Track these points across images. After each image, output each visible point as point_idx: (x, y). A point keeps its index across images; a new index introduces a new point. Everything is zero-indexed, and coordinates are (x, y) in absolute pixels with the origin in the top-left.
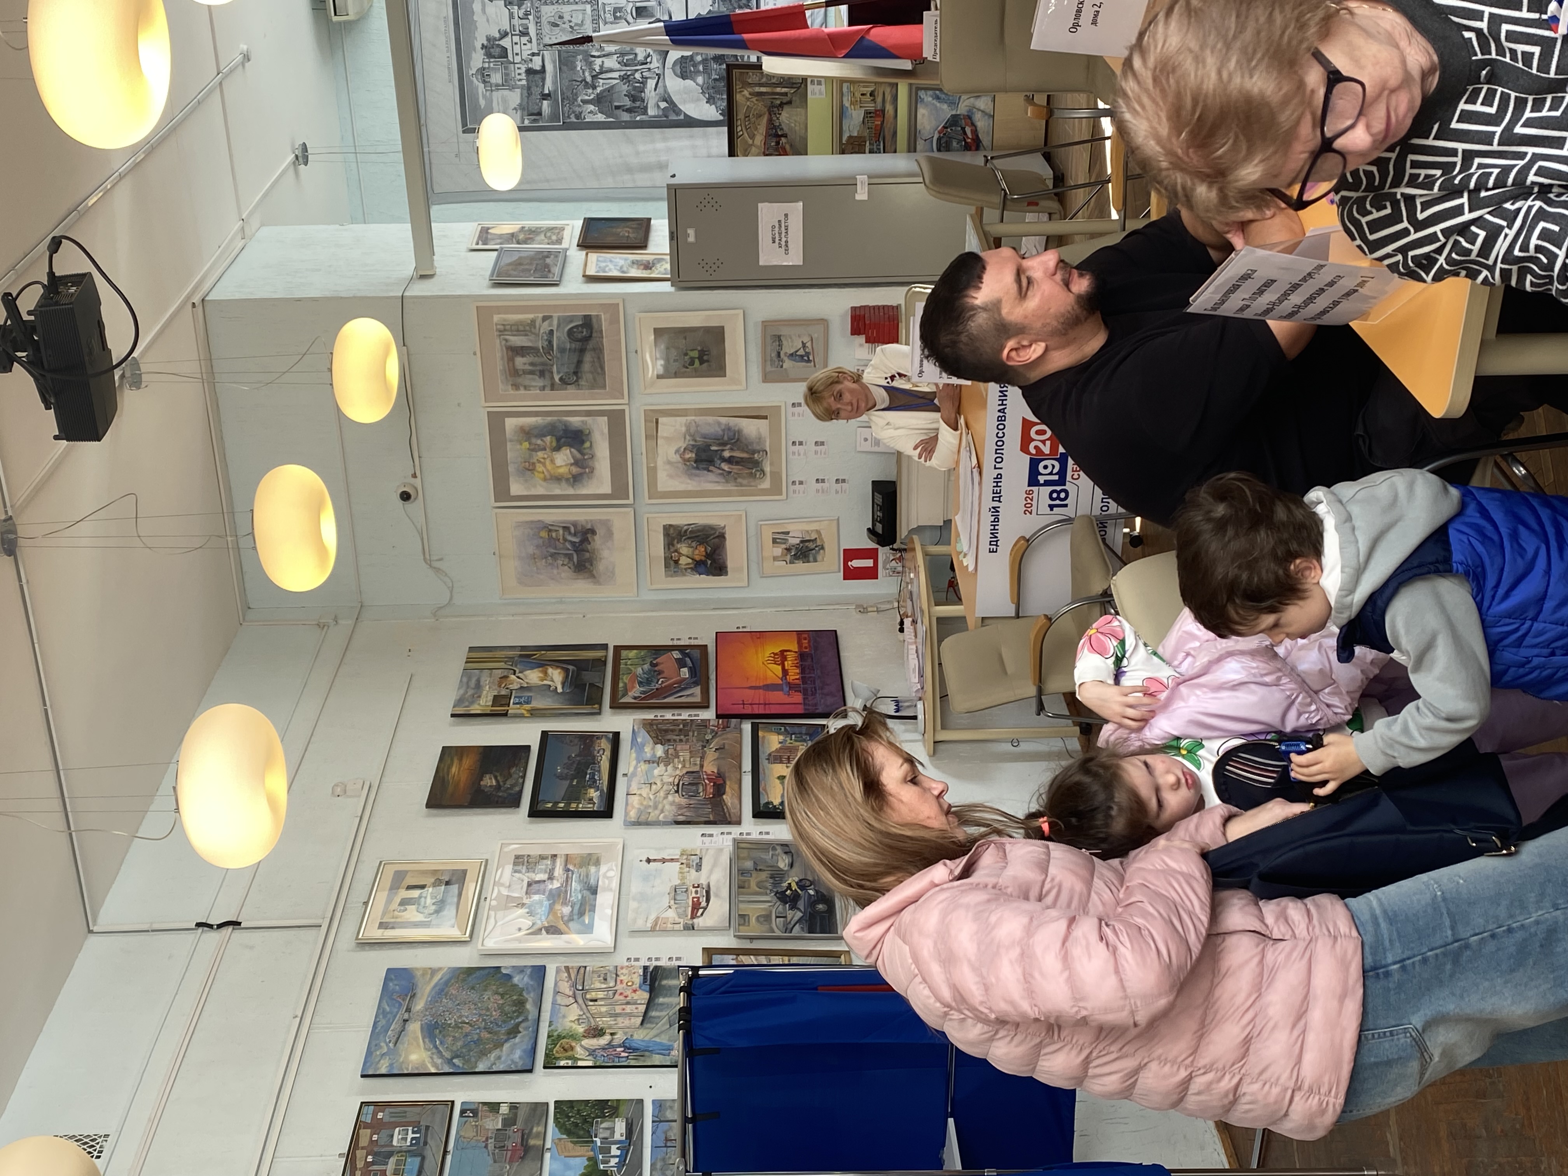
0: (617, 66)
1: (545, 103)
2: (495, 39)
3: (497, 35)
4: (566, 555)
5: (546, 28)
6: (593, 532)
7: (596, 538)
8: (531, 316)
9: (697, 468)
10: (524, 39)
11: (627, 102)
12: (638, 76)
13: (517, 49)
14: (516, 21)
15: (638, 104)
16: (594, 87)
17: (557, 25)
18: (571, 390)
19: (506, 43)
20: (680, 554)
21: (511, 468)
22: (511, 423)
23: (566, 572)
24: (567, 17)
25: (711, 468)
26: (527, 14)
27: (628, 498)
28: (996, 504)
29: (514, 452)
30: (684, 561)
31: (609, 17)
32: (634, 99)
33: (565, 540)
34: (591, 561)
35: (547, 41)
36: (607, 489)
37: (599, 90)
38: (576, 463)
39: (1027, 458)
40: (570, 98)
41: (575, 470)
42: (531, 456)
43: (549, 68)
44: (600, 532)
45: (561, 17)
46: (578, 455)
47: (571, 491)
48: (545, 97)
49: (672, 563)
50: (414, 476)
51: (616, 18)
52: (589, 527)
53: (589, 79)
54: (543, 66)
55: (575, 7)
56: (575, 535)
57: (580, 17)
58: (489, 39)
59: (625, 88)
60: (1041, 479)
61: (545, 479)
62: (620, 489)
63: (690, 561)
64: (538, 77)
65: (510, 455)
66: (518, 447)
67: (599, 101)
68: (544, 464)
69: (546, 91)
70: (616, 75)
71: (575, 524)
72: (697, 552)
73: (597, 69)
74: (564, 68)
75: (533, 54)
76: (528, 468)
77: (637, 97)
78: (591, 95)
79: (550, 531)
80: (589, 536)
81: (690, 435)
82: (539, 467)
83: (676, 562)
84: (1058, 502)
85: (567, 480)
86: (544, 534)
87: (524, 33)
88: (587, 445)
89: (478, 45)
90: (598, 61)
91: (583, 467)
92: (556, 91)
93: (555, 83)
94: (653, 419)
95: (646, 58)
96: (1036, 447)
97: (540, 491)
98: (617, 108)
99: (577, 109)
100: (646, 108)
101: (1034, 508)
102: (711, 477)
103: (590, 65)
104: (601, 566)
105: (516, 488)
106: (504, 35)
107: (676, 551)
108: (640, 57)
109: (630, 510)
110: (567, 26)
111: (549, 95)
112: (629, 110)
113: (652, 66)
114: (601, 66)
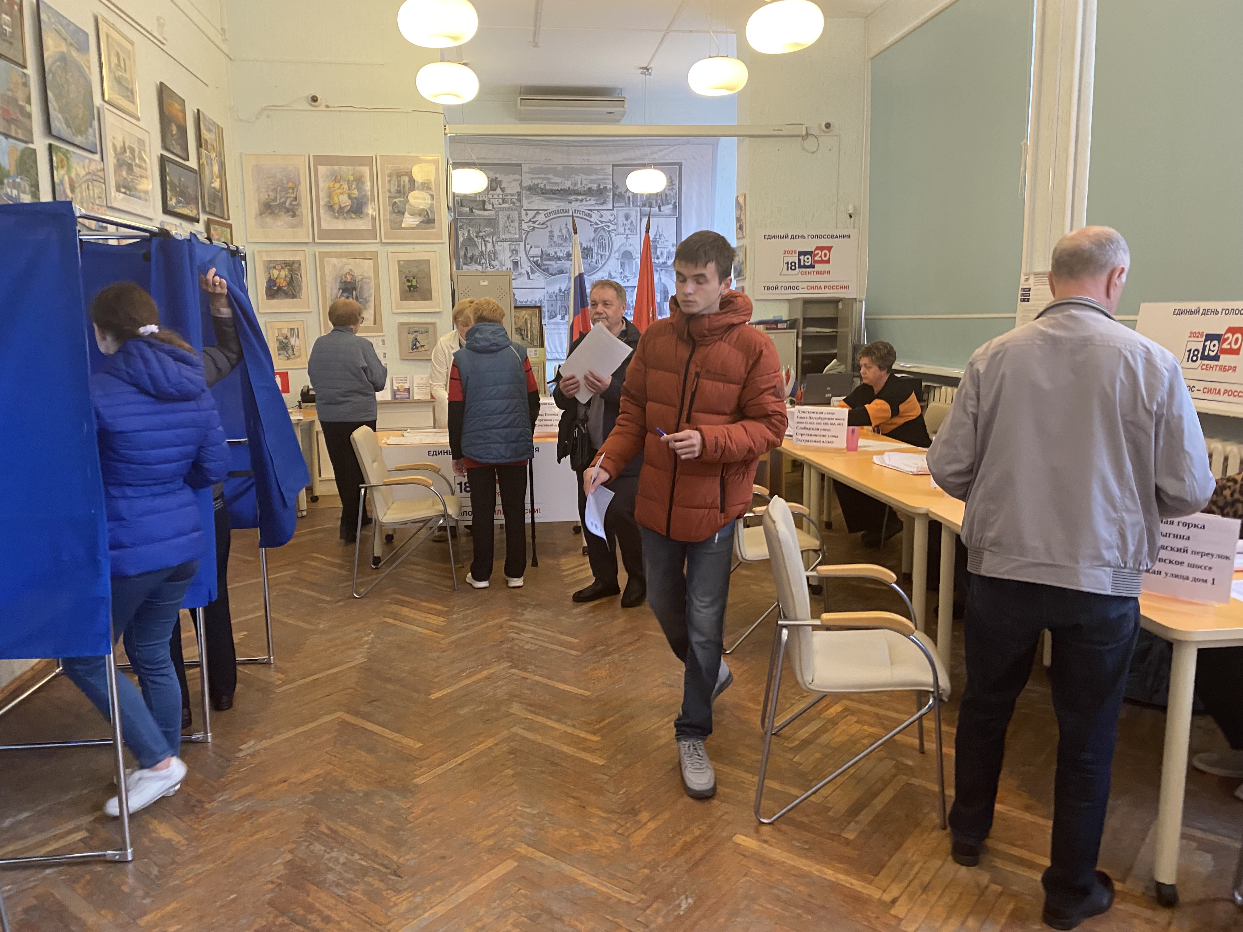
4: (276, 198)
6: (294, 216)
7: (290, 218)
9: (341, 282)
17: (508, 219)
18: (389, 208)
20: (280, 271)
22: (366, 170)
23: (264, 197)
24: (512, 224)
25: (341, 291)
26: (513, 203)
27: (318, 239)
29: (347, 170)
30: (275, 273)
31: (513, 247)
32: (471, 258)
33: (287, 198)
34: (272, 213)
35: (500, 213)
36: (324, 226)
38: (341, 208)
41: (336, 207)
42: (344, 181)
44: (294, 221)
46: (346, 210)
49: (274, 265)
50: (327, 106)
52: (297, 213)
56: (291, 204)
58: (500, 181)
59: (477, 253)
61: (329, 188)
62: (326, 234)
63: (276, 276)
64: (481, 206)
65: (344, 168)
66: (350, 173)
67: (470, 239)
68: (339, 188)
69: (474, 211)
70: (484, 249)
71: (299, 205)
72: (282, 281)
73: (486, 239)
74: (486, 221)
75: (493, 205)
76: (336, 178)
77: (473, 260)
78: (473, 235)
79: (293, 189)
80: (291, 213)
82: (337, 185)
83: (275, 268)
86: (290, 184)
87: (504, 201)
88: (353, 216)
89: (497, 175)
90: (490, 240)
91: (338, 212)
92: (474, 216)
93: (479, 215)
94: (373, 257)
98: (466, 249)
99: (465, 227)
102: (335, 291)
103: (488, 235)
104: (269, 220)
105: (322, 169)
107: (282, 268)
109: (311, 240)
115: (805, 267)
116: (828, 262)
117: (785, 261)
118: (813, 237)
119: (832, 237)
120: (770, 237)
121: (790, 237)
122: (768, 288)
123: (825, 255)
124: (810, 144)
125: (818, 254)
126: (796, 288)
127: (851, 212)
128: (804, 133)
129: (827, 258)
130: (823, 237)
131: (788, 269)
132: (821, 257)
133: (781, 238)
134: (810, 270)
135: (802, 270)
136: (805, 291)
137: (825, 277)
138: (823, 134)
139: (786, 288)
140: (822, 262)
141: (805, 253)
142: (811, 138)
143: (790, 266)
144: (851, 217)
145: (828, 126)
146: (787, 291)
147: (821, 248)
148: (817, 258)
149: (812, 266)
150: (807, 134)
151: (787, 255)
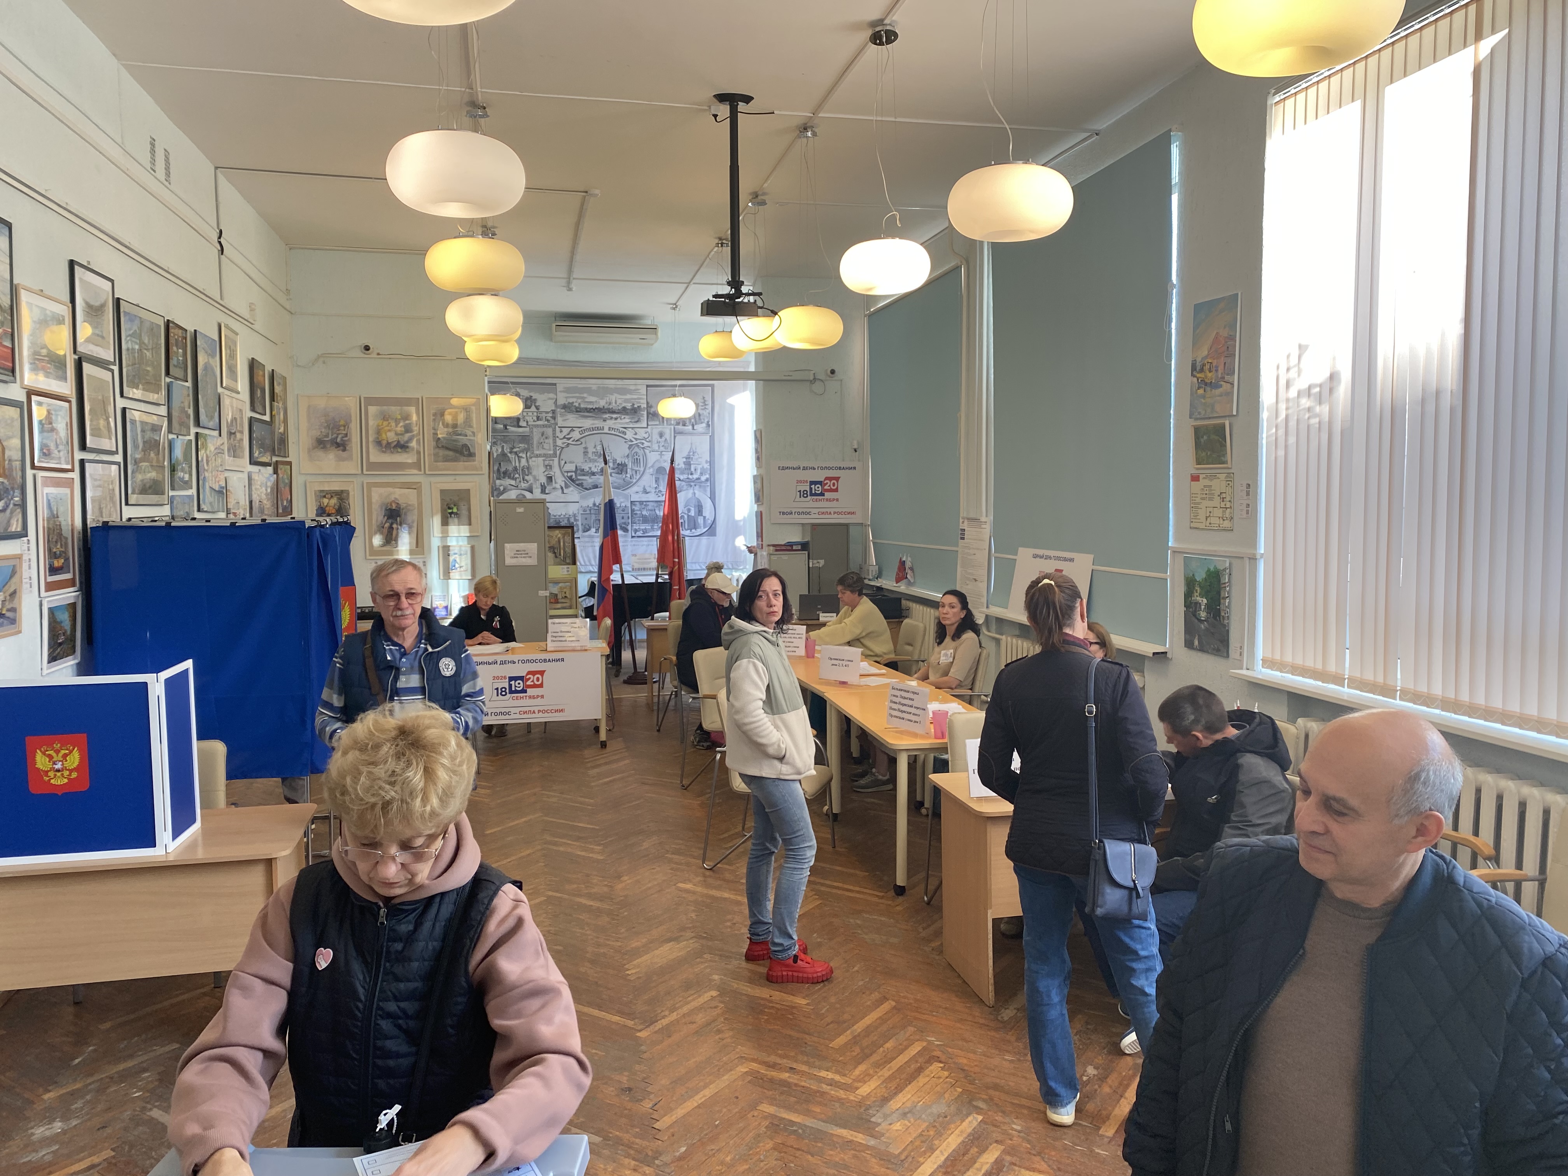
0: (522, 465)
1: (502, 426)
2: (535, 403)
3: (537, 404)
4: (328, 434)
5: (541, 430)
6: (344, 450)
7: (341, 452)
8: (475, 426)
9: (386, 510)
10: (535, 418)
11: (503, 469)
12: (517, 476)
13: (530, 414)
14: (544, 415)
15: (502, 475)
16: (511, 452)
17: (542, 435)
18: (433, 444)
19: (533, 409)
20: (330, 499)
21: (385, 407)
22: (413, 409)
23: (316, 433)
24: (546, 441)
25: (386, 518)
26: (548, 421)
27: (367, 471)
28: (499, 663)
29: (394, 410)
30: (326, 501)
31: (547, 463)
32: (505, 473)
33: (338, 434)
34: (324, 448)
35: (535, 430)
36: (373, 459)
37: (509, 455)
38: (388, 444)
39: (524, 675)
40: (505, 440)
41: (384, 443)
42: (392, 419)
43: (521, 430)
44: (344, 454)
45: (546, 438)
46: (393, 445)
47: (371, 439)
48: (505, 426)
49: (324, 494)
50: (378, 354)
51: (547, 466)
52: (347, 448)
53: (515, 450)
54: (521, 427)
55: (552, 445)
56: (342, 440)
57: (548, 448)
58: (535, 400)
59: (510, 468)
60: (513, 683)
61: (378, 426)
62: (373, 466)
63: (325, 504)
64: (515, 423)
65: (393, 408)
66: (398, 413)
67: (503, 455)
68: (388, 426)
69: (508, 427)
70: (517, 464)
71: (349, 440)
72: (331, 508)
73: (520, 455)
74: (520, 437)
75: (527, 422)
76: (385, 417)
77: (506, 474)
78: (507, 450)
79: (344, 426)
80: (342, 448)
81: (406, 506)
82: (385, 423)
83: (325, 497)
84: (500, 691)
85: (378, 438)
86: (342, 423)
87: (538, 419)
88: (399, 450)
89: (532, 394)
90: (524, 456)
91: (386, 447)
92: (508, 432)
93: (513, 432)
94: (415, 487)
95: (526, 480)
96: (530, 678)
97: (371, 423)
98: (500, 464)
99: (499, 443)
100: (499, 479)
101: (496, 681)
102: (381, 518)
103: (522, 451)
104: (320, 453)
105: (372, 409)
106: (537, 408)
107: (332, 497)
108: (526, 477)
109: (360, 472)
110: (542, 441)
111: (506, 429)
112: (498, 470)
113: (522, 483)
114: (521, 457)
115: (816, 495)
116: (836, 490)
117: (799, 488)
118: (822, 468)
119: (840, 468)
120: (783, 468)
121: (802, 468)
122: (784, 513)
123: (834, 485)
124: (818, 387)
125: (827, 483)
126: (809, 513)
127: (856, 447)
128: (812, 378)
129: (835, 487)
130: (831, 468)
131: (800, 497)
132: (830, 486)
133: (794, 469)
134: (820, 497)
135: (813, 497)
136: (817, 516)
137: (834, 504)
138: (828, 378)
139: (799, 513)
140: (831, 490)
141: (815, 483)
142: (817, 383)
144: (856, 451)
145: (833, 372)
146: (800, 516)
147: (830, 479)
148: (826, 487)
149: (822, 494)
150: (815, 379)
151: (799, 484)
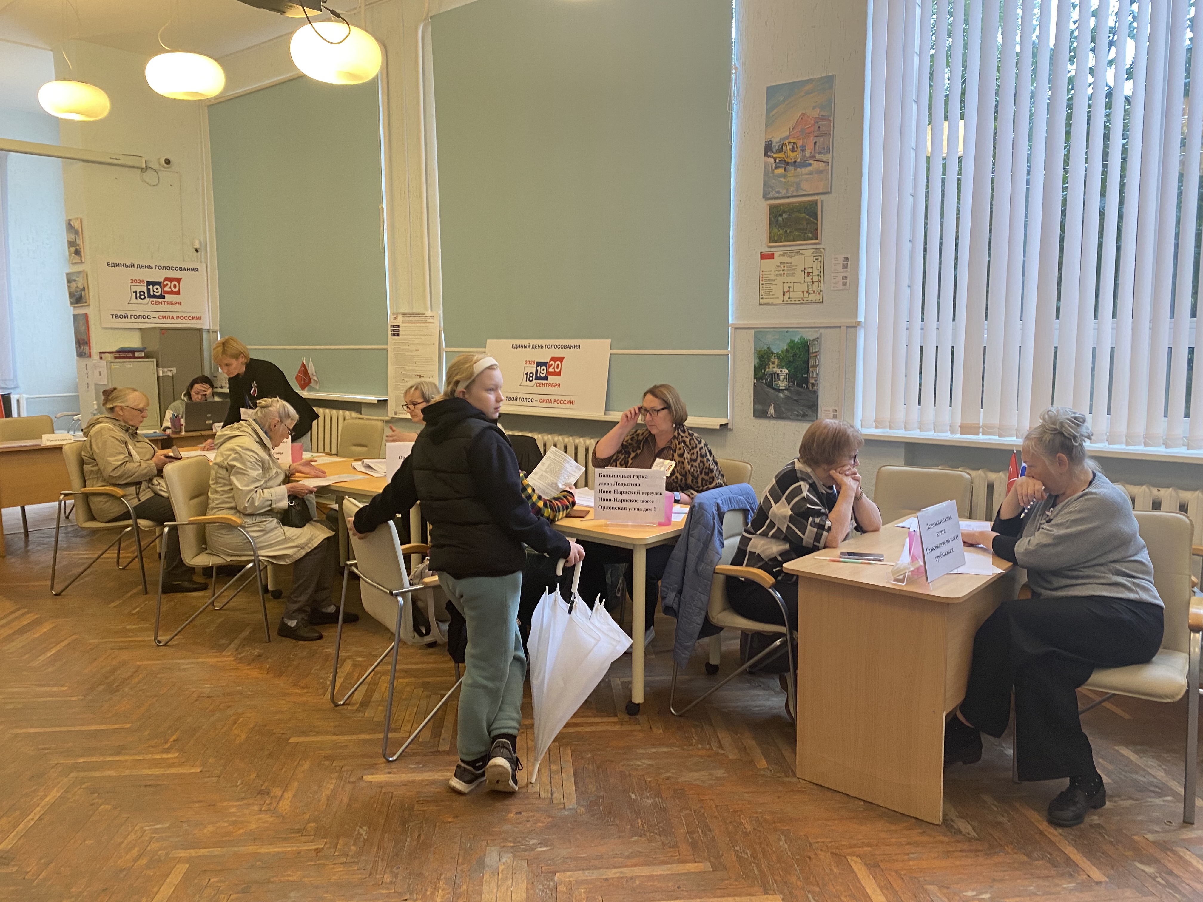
115: (155, 296)
116: (178, 293)
117: (134, 289)
118: (160, 268)
119: (181, 269)
120: (115, 265)
121: (136, 266)
122: (117, 316)
123: (175, 286)
124: (150, 176)
125: (167, 284)
126: (147, 317)
127: (197, 246)
128: (144, 166)
129: (177, 290)
130: (171, 268)
131: (136, 298)
132: (170, 288)
133: (127, 266)
134: (160, 300)
135: (152, 299)
136: (158, 320)
137: (177, 307)
138: (162, 169)
139: (136, 317)
140: (172, 293)
141: (154, 283)
142: (149, 171)
143: (138, 295)
144: (197, 251)
145: (168, 162)
146: (137, 320)
147: (171, 280)
148: (166, 289)
149: (162, 296)
150: (147, 168)
151: (134, 284)
